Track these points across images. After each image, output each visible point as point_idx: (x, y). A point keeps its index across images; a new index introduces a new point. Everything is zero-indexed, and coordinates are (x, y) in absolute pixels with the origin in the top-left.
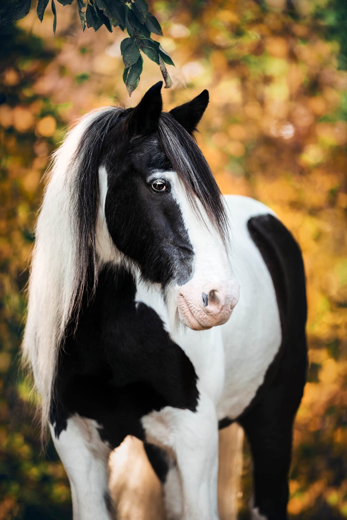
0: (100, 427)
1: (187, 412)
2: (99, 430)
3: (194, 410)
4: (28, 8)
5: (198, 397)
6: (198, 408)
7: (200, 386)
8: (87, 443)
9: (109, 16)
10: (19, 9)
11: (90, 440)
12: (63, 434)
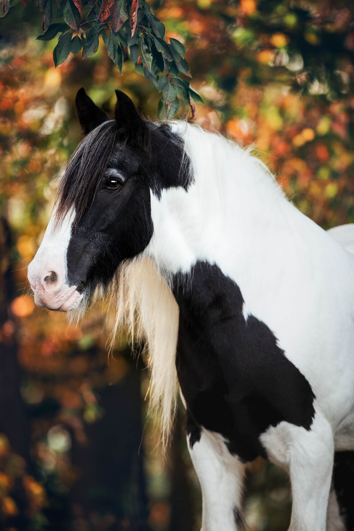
0: (227, 441)
1: (302, 429)
2: (226, 443)
3: (308, 428)
4: (96, 46)
5: (313, 416)
6: (312, 427)
7: (316, 405)
8: (219, 456)
9: (168, 58)
10: (88, 47)
11: (221, 453)
12: (197, 444)
